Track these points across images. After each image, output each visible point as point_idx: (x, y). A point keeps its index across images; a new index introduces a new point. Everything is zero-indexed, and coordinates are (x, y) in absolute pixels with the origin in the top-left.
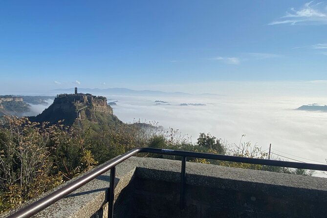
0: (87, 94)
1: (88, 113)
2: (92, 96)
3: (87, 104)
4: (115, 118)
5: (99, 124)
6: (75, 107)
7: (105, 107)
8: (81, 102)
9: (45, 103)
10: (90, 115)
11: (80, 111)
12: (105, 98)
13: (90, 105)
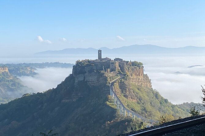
0: (117, 59)
1: (123, 87)
2: (125, 61)
3: (120, 73)
4: (156, 95)
5: (138, 103)
6: (106, 79)
7: (141, 77)
8: (112, 70)
9: (35, 74)
10: (126, 90)
11: (113, 84)
12: (141, 64)
13: (125, 75)
